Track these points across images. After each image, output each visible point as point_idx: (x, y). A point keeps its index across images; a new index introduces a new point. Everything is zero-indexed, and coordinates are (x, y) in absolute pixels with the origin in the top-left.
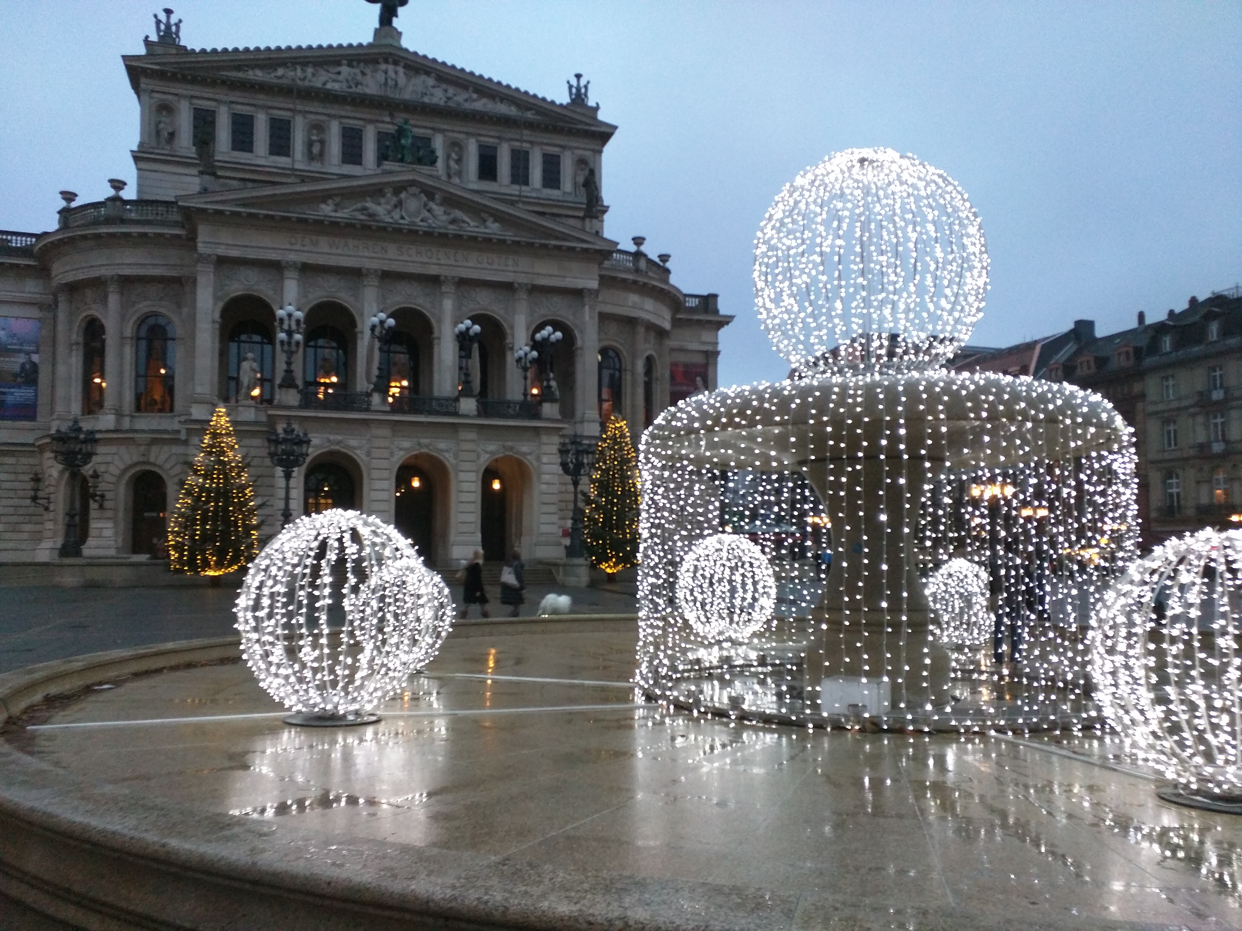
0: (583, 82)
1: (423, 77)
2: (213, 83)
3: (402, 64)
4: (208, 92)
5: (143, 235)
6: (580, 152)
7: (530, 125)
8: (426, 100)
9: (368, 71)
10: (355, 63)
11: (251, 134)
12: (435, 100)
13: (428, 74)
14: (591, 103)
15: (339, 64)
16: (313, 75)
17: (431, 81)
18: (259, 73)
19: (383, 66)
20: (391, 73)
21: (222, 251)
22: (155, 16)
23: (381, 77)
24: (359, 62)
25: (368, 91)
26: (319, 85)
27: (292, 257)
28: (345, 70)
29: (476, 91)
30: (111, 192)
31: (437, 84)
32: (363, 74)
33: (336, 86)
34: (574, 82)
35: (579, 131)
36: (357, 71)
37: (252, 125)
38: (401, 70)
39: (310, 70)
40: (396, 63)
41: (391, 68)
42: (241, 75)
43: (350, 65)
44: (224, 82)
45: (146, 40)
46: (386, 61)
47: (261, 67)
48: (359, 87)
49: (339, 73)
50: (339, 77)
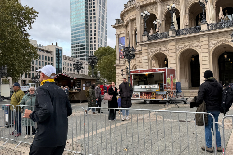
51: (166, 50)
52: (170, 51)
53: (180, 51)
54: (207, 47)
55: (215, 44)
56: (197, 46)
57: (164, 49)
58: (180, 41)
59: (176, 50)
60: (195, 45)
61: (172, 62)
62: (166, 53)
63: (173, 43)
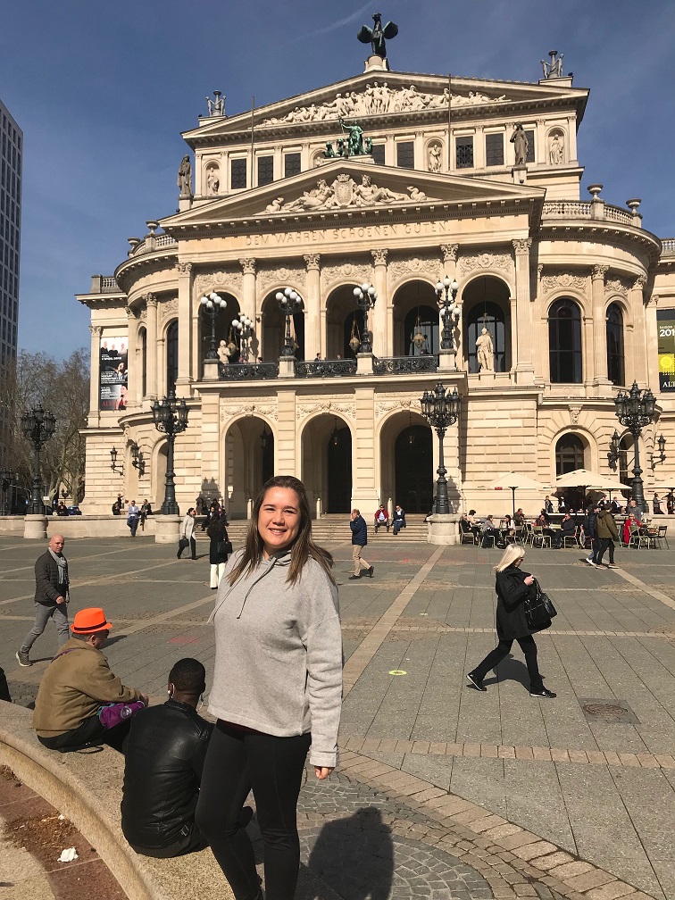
1: (404, 91)
2: (244, 138)
4: (240, 146)
6: (553, 123)
7: (503, 109)
8: (407, 109)
9: (358, 97)
10: (347, 94)
11: (271, 168)
12: (413, 108)
16: (315, 112)
17: (410, 93)
18: (275, 121)
19: (371, 90)
20: (377, 95)
23: (368, 99)
24: (350, 92)
25: (359, 114)
26: (320, 119)
31: (416, 94)
32: (355, 101)
36: (349, 100)
37: (272, 163)
39: (312, 109)
42: (261, 126)
44: (250, 135)
48: (351, 112)
49: (335, 105)
50: (334, 109)
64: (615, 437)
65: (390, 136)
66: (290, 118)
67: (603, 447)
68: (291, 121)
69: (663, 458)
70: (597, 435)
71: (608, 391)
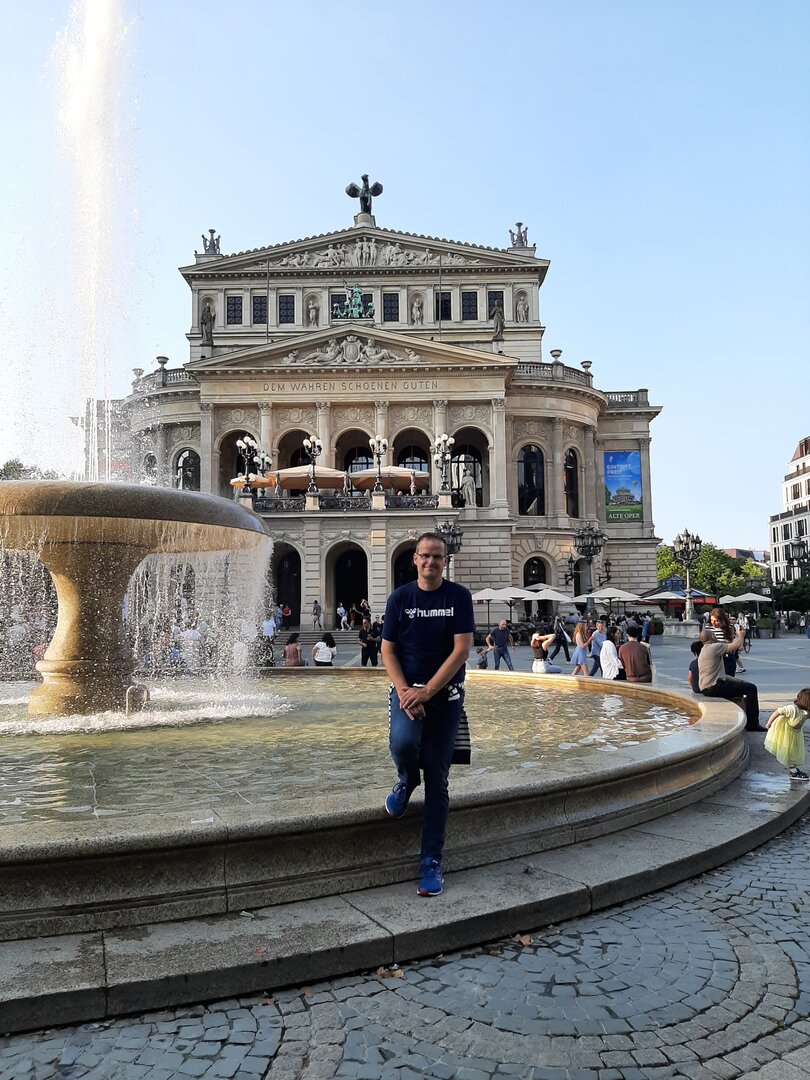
0: (523, 229)
1: (389, 248)
2: (240, 277)
3: (373, 240)
4: (236, 284)
5: (176, 394)
6: (519, 286)
7: (477, 271)
8: (392, 264)
9: (349, 249)
10: (338, 246)
11: (265, 310)
12: (400, 264)
13: (393, 244)
14: (530, 245)
15: (327, 248)
16: (309, 259)
17: (395, 249)
18: (271, 264)
19: (360, 243)
20: (365, 249)
21: (217, 401)
22: (203, 236)
23: (357, 252)
24: (341, 244)
25: (348, 265)
26: (313, 266)
27: (266, 399)
28: (330, 251)
29: (431, 251)
30: (160, 366)
31: (400, 250)
32: (345, 252)
33: (326, 265)
34: (515, 230)
35: (516, 269)
36: (340, 251)
37: (266, 303)
38: (372, 245)
39: (306, 256)
40: (369, 240)
41: (365, 244)
42: (257, 268)
43: (335, 247)
44: (246, 275)
45: (197, 255)
46: (362, 240)
47: (271, 260)
48: (342, 263)
49: (327, 255)
50: (327, 258)
51: (297, 540)
52: (307, 543)
53: (328, 545)
54: (383, 541)
55: (398, 538)
56: (363, 538)
57: (293, 536)
58: (330, 522)
59: (321, 543)
60: (359, 535)
61: (312, 567)
62: (297, 546)
63: (316, 526)
64: (571, 561)
65: (378, 287)
66: (284, 262)
67: (561, 569)
68: (286, 265)
69: (609, 578)
70: (557, 559)
71: (564, 521)
